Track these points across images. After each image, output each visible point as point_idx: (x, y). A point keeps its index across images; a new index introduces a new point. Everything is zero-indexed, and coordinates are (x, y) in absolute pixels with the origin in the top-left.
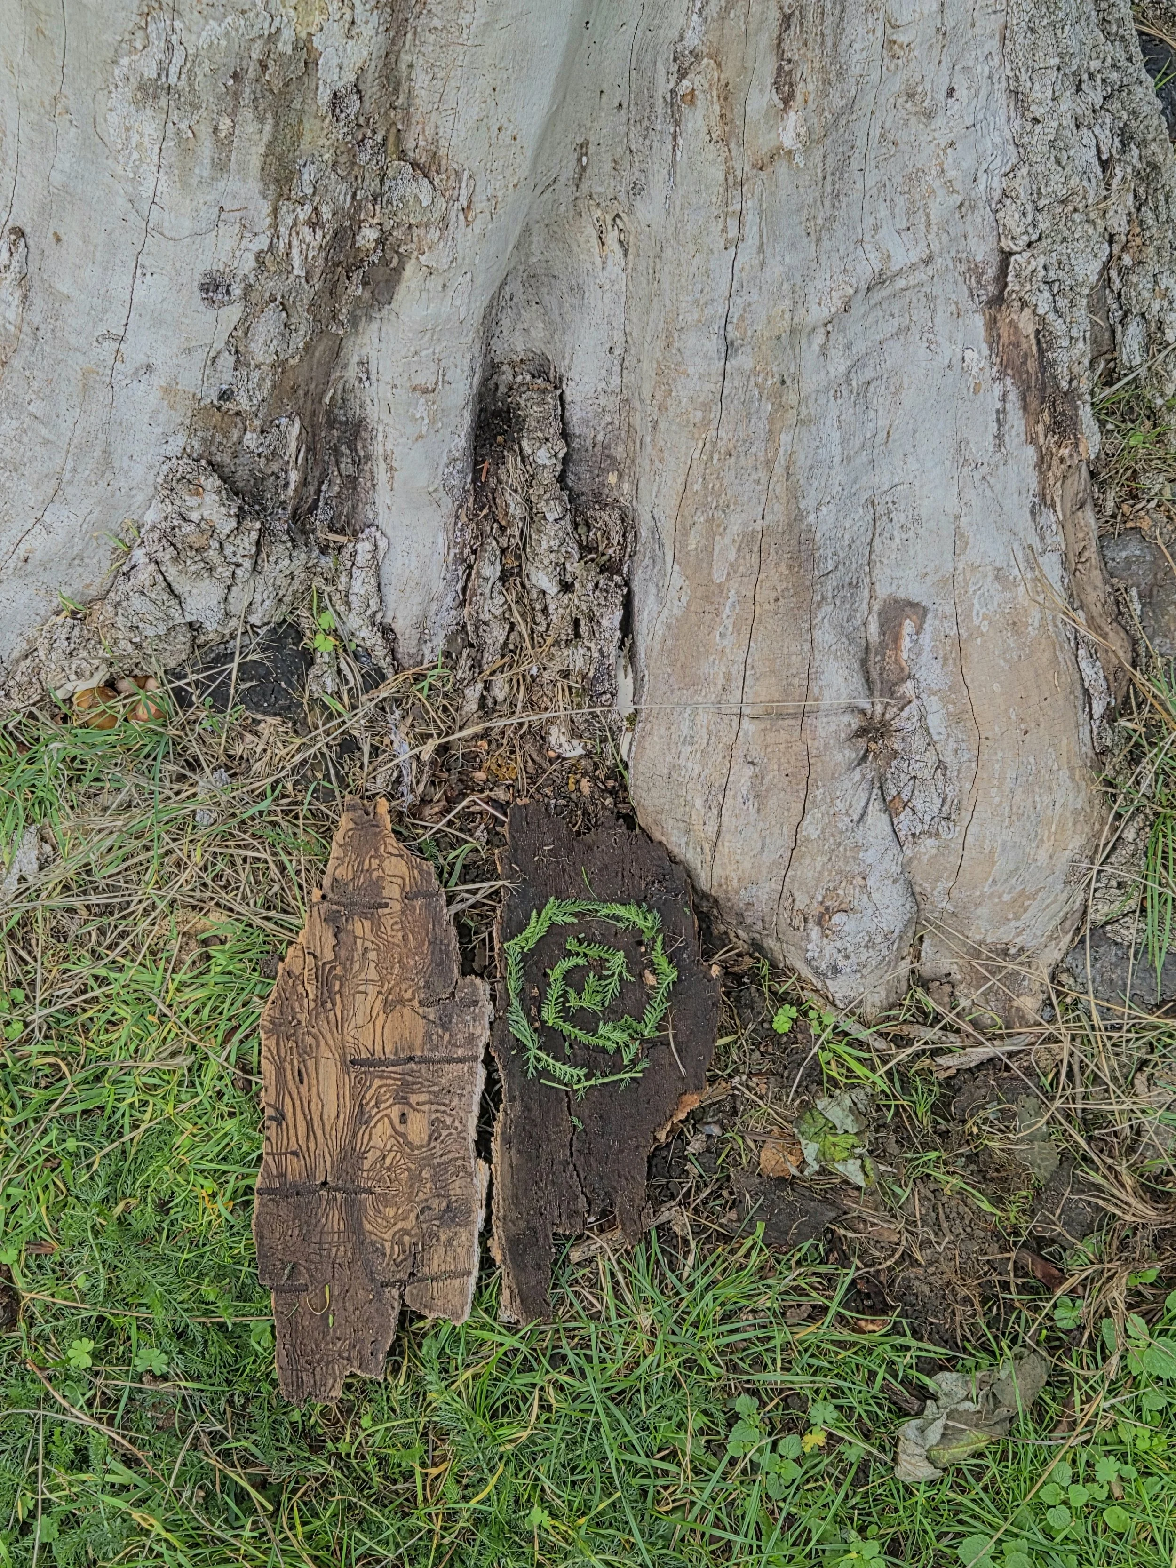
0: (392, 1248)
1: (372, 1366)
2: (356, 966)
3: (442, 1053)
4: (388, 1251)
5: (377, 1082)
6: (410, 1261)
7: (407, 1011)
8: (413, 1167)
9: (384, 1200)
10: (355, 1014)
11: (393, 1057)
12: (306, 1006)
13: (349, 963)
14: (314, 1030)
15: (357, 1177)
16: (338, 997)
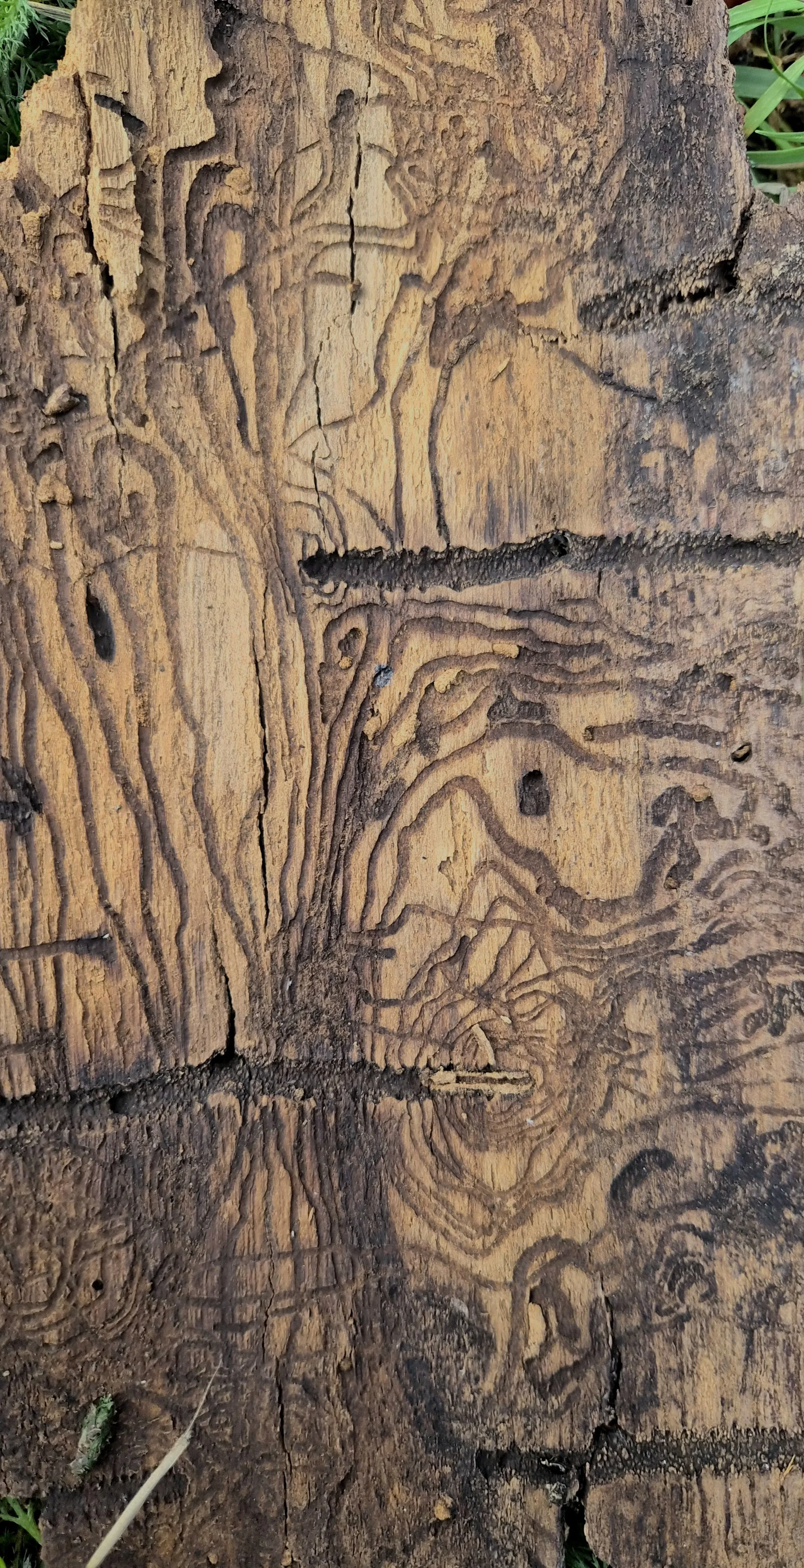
0: (518, 1315)
3: (693, 518)
4: (501, 1330)
5: (419, 647)
6: (595, 1378)
7: (529, 351)
9: (471, 1119)
11: (478, 544)
12: (106, 330)
13: (276, 155)
14: (148, 434)
15: (355, 1027)
16: (238, 296)
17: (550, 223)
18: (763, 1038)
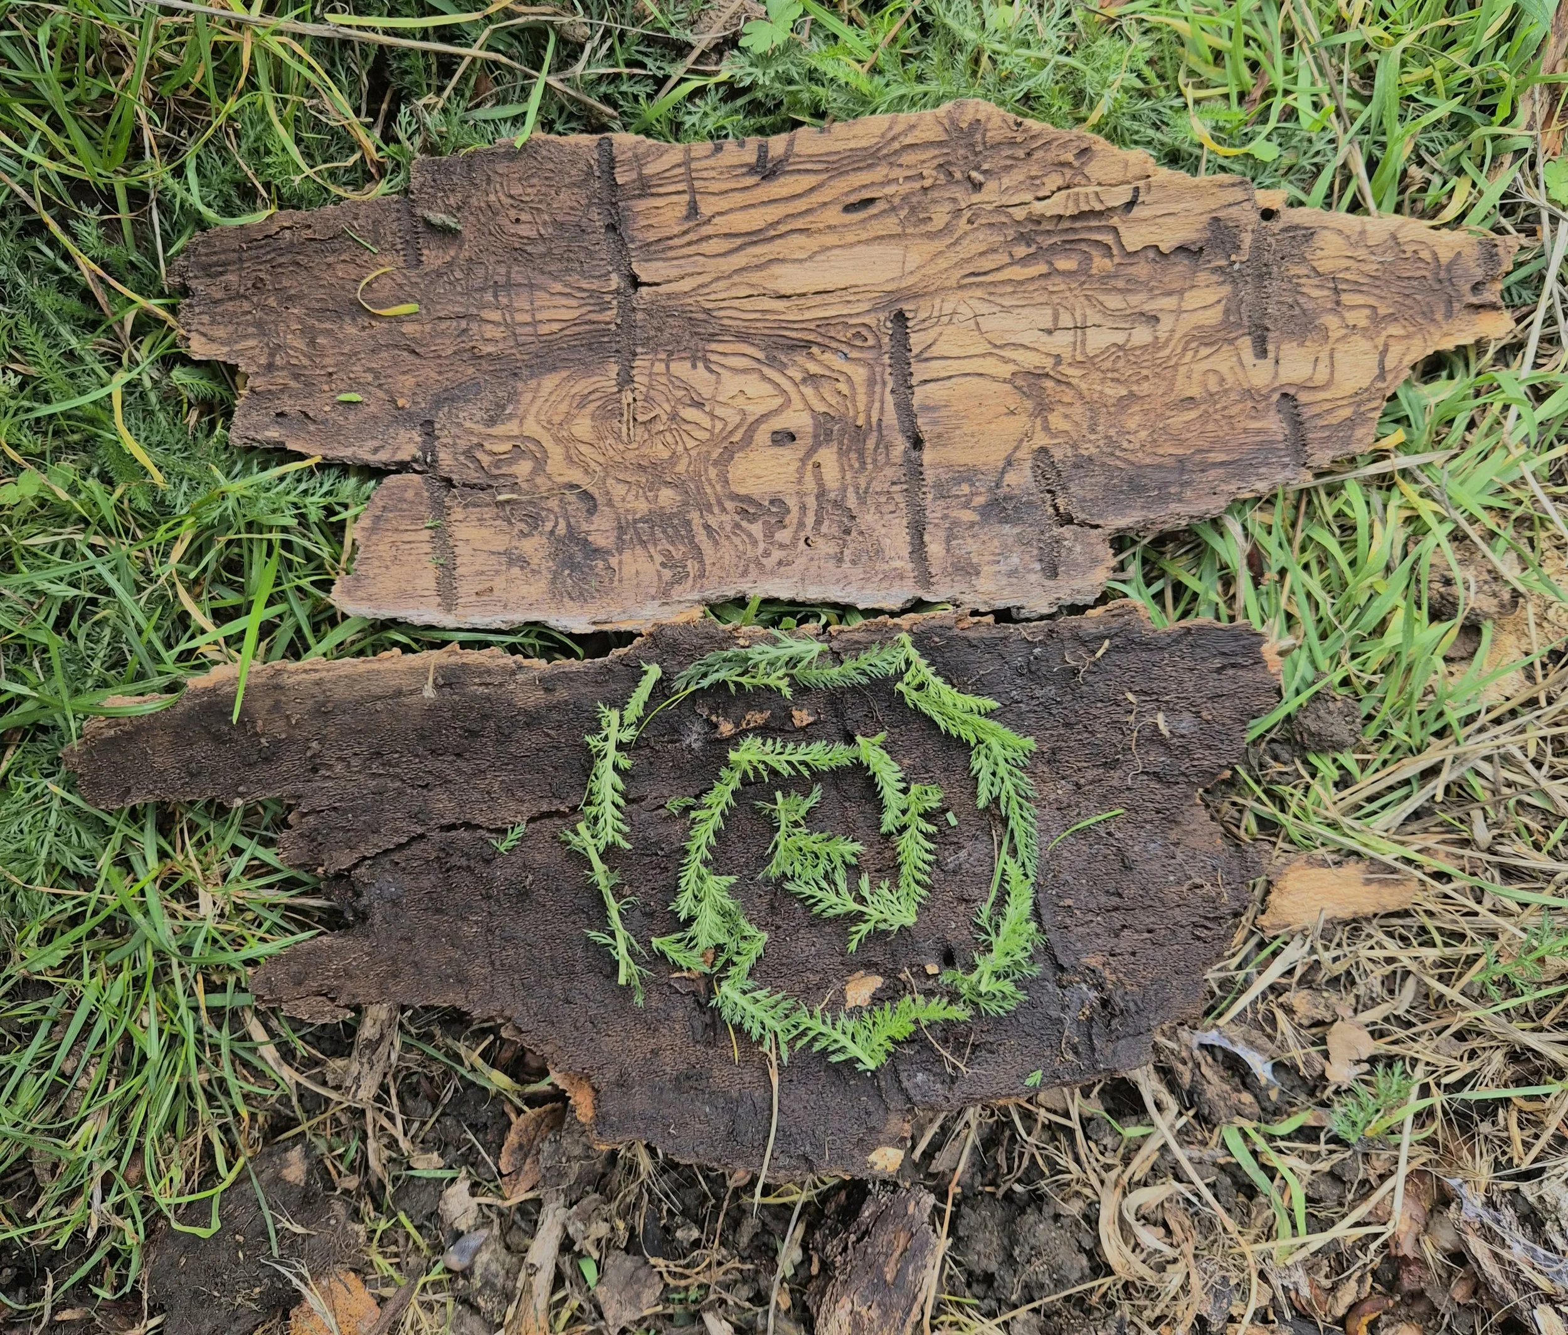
0: (509, 438)
1: (255, 417)
2: (1114, 302)
3: (934, 511)
4: (498, 430)
5: (859, 374)
6: (473, 476)
7: (1021, 423)
8: (681, 468)
9: (609, 411)
10: (1006, 310)
11: (916, 401)
12: (1016, 200)
13: (1121, 284)
14: (962, 224)
15: (655, 351)
16: (1043, 268)
17: (1093, 431)
18: (659, 559)
